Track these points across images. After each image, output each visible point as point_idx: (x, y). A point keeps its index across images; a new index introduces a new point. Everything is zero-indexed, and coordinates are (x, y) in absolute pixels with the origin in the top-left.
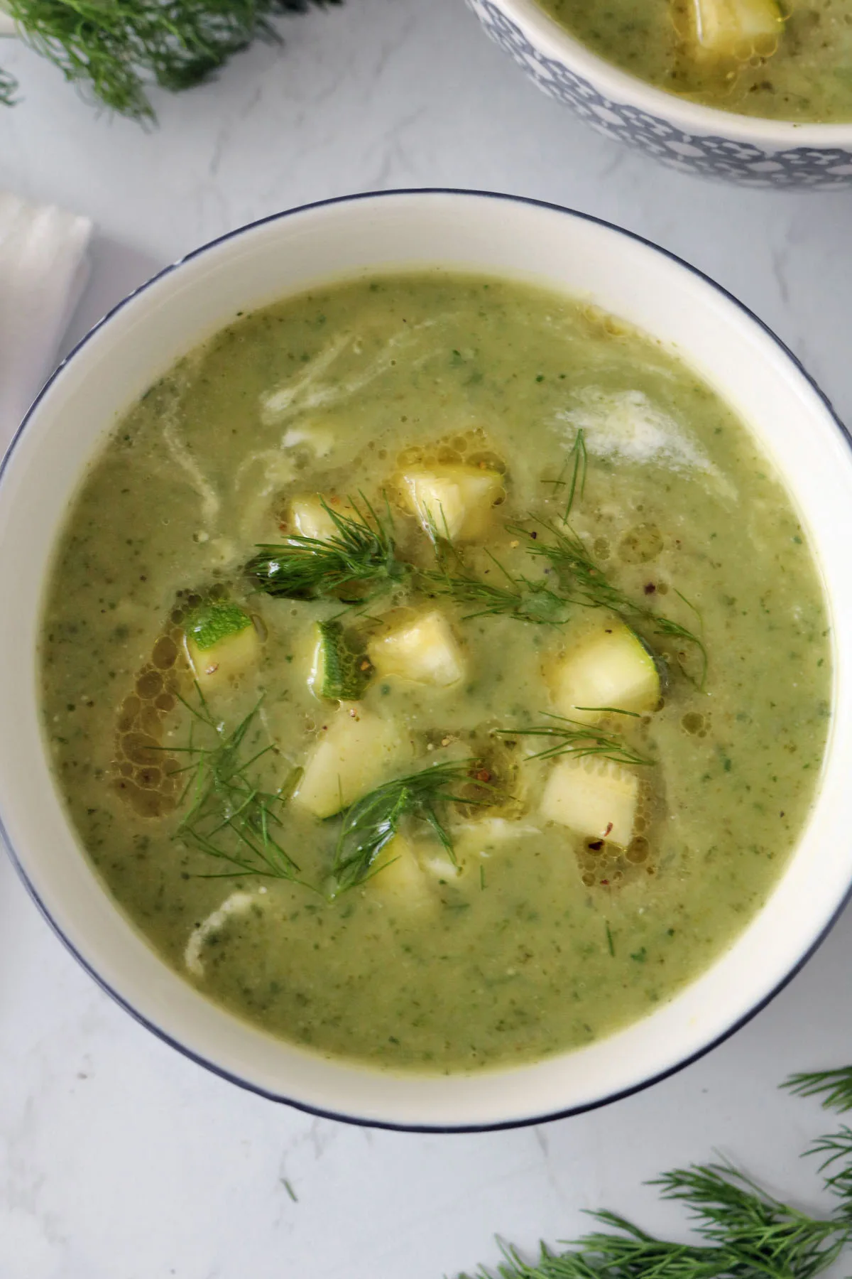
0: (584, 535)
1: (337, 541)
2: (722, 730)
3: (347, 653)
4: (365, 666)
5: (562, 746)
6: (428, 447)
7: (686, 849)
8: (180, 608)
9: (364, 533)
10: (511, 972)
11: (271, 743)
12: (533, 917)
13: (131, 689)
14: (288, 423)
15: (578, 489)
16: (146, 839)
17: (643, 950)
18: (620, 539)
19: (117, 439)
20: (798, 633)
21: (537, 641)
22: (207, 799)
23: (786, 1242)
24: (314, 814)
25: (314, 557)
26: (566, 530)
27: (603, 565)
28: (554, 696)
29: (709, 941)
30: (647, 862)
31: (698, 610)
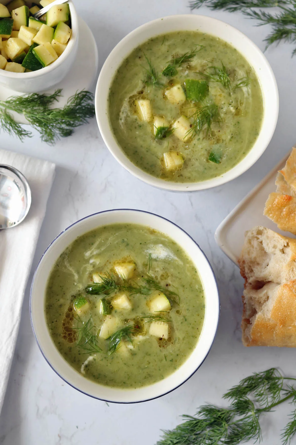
0: (153, 275)
1: (103, 283)
2: (184, 312)
3: (107, 305)
4: (111, 307)
5: (152, 320)
6: (119, 260)
7: (179, 338)
8: (72, 299)
9: (108, 280)
10: (146, 366)
11: (94, 325)
12: (149, 355)
13: (64, 317)
14: (90, 258)
15: (151, 266)
16: (71, 347)
17: (172, 359)
18: (160, 276)
19: (56, 266)
20: (198, 291)
21: (145, 298)
22: (82, 337)
23: (223, 415)
24: (104, 339)
25: (98, 286)
26: (149, 275)
27: (157, 281)
28: (149, 309)
29: (185, 356)
30: (172, 341)
31: (177, 288)
